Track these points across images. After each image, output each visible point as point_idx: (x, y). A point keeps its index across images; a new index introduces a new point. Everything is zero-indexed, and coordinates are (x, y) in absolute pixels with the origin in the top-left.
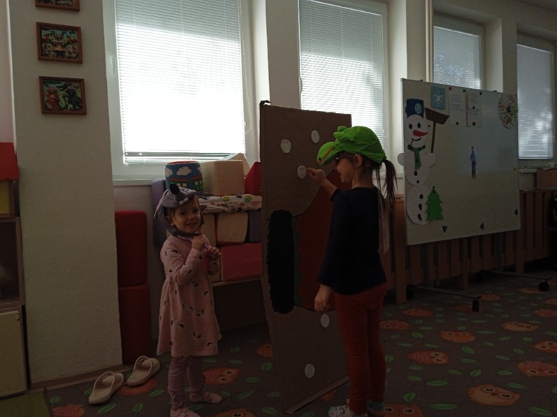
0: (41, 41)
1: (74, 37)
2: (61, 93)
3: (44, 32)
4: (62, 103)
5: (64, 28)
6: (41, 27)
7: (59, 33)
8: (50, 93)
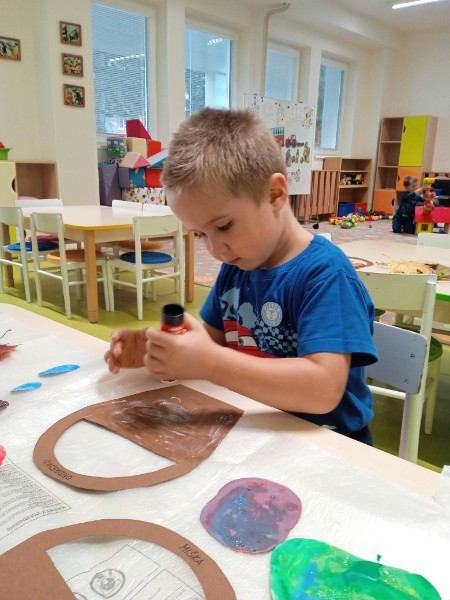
0: (65, 63)
1: (79, 61)
2: (74, 94)
3: (66, 59)
4: (74, 100)
5: (75, 57)
6: (64, 55)
7: (72, 59)
8: (69, 93)
